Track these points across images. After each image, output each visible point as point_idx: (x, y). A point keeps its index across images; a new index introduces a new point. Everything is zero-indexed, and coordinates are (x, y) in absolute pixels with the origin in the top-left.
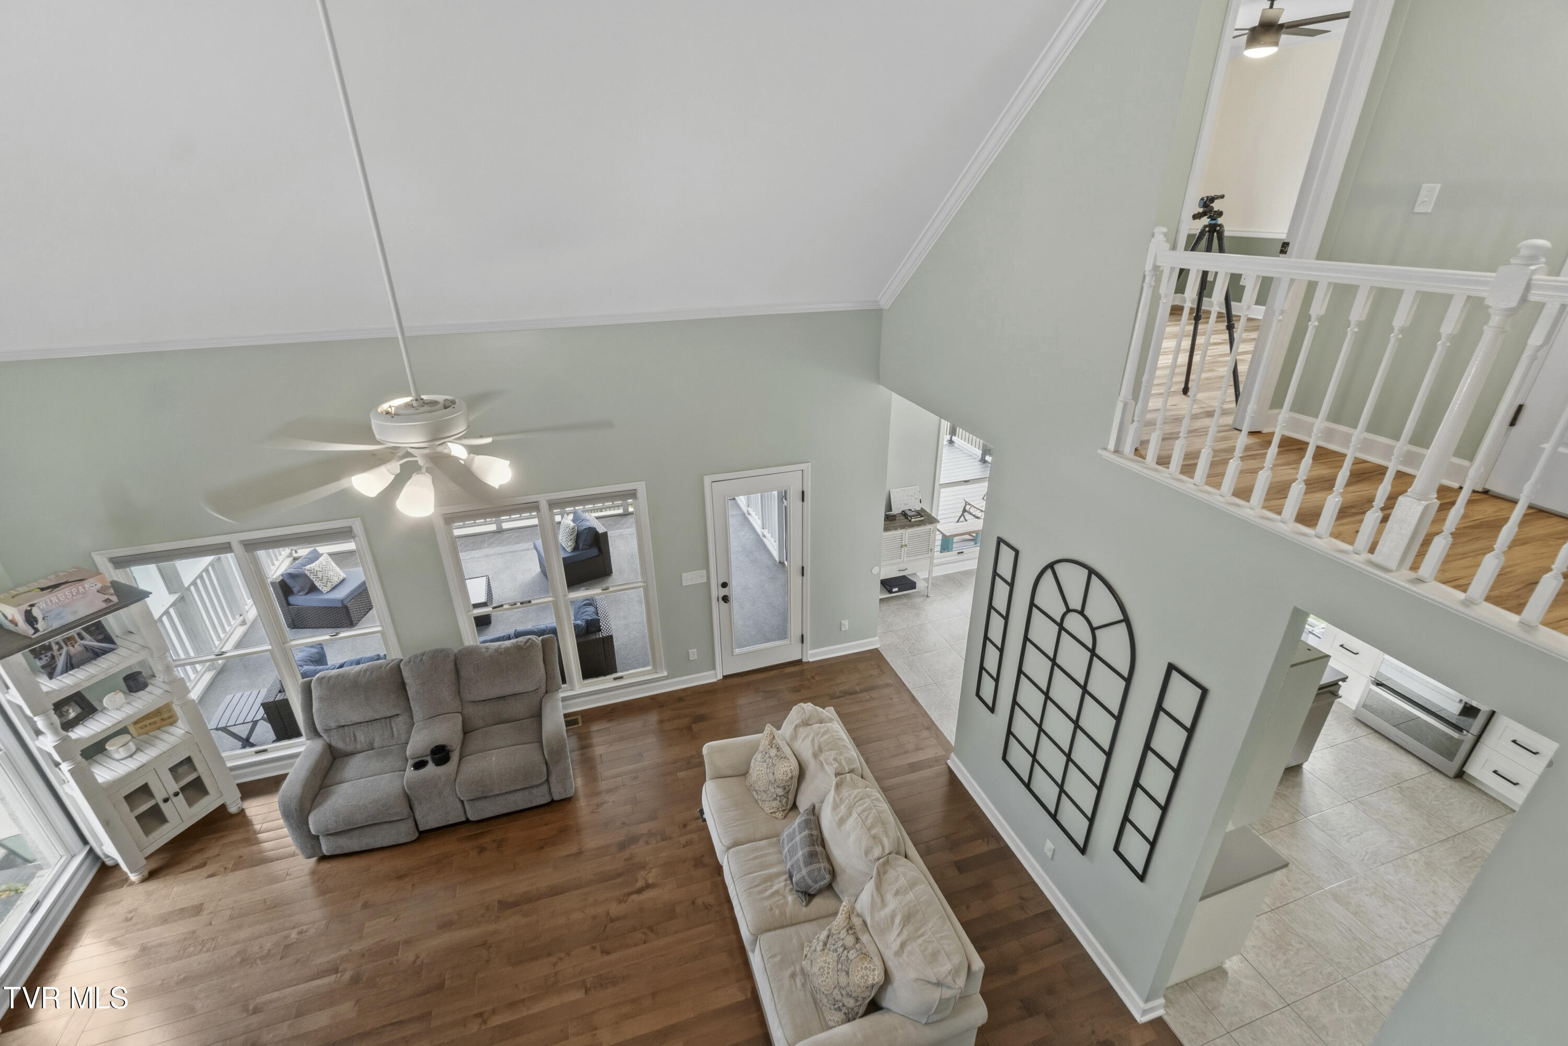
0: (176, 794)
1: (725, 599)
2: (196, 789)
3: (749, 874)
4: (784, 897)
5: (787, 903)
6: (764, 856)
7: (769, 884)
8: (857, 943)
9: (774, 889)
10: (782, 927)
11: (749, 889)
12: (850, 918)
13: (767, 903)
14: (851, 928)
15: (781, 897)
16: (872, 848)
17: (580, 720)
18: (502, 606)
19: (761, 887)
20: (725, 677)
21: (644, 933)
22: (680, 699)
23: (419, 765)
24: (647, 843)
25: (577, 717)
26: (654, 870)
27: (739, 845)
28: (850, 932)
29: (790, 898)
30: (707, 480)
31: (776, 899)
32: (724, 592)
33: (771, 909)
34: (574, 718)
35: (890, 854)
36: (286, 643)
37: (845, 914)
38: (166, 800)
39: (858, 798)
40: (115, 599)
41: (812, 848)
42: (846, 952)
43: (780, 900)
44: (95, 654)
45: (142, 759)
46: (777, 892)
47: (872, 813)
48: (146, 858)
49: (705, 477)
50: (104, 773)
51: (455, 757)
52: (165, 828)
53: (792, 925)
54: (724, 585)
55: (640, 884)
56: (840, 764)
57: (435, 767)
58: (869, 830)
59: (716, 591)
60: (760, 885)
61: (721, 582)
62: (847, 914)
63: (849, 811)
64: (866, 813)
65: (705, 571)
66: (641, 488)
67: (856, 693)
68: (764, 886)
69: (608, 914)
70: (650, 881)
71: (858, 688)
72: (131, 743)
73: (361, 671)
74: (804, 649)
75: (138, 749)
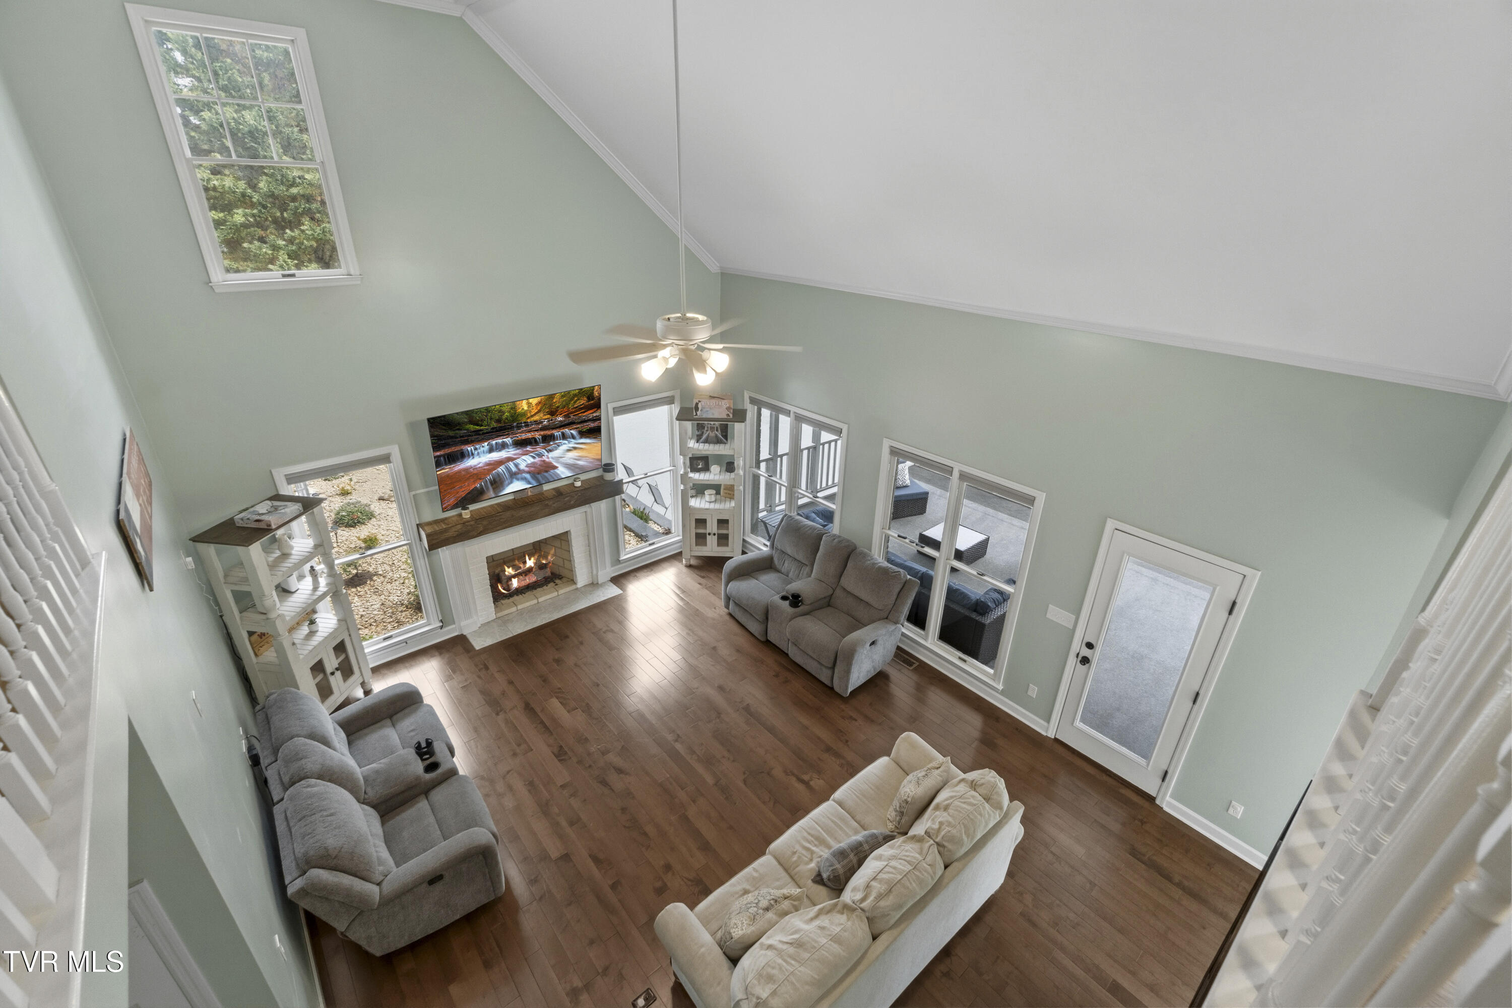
0: (714, 534)
1: (1085, 661)
2: (723, 539)
3: (816, 823)
4: (811, 860)
5: (807, 863)
6: (841, 828)
7: (816, 843)
8: (763, 909)
9: (814, 848)
10: (786, 870)
11: (804, 829)
12: (785, 898)
13: (798, 847)
14: (776, 901)
15: (809, 856)
16: (859, 890)
17: (915, 666)
18: (905, 538)
19: (810, 838)
20: (1056, 740)
21: (770, 798)
22: (997, 719)
23: (784, 598)
24: (841, 766)
25: (915, 662)
26: (821, 781)
27: (840, 806)
28: (772, 902)
29: (813, 865)
30: (1110, 524)
31: (804, 852)
32: (1086, 652)
33: (794, 853)
34: (912, 660)
35: (862, 910)
36: (795, 487)
37: (788, 893)
38: (709, 534)
39: (908, 859)
40: (731, 416)
41: (849, 851)
42: (754, 905)
43: (806, 857)
44: (718, 441)
45: (712, 506)
46: (812, 852)
47: (895, 876)
48: (691, 556)
49: (1109, 519)
50: (694, 503)
51: (802, 609)
52: (704, 548)
53: (792, 877)
54: (1090, 646)
55: (806, 777)
56: (939, 830)
57: (789, 606)
58: (874, 879)
59: (1077, 645)
60: (812, 836)
61: (1087, 640)
62: (788, 895)
63: (891, 858)
64: (891, 870)
65: (1074, 617)
66: (1041, 498)
67: (1169, 879)
68: (812, 839)
69: (772, 769)
70: (812, 783)
71: (1177, 878)
72: (713, 496)
73: (809, 526)
74: (1163, 789)
75: (715, 501)
